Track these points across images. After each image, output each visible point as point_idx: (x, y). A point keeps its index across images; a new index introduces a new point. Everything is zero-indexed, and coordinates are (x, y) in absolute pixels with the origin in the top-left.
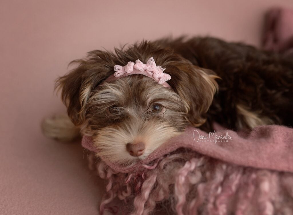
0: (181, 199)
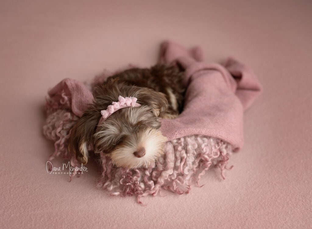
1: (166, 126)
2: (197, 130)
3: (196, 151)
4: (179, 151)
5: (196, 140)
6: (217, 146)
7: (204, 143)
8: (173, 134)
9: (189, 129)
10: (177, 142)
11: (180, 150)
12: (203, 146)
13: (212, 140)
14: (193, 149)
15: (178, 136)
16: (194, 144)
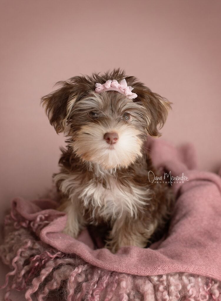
0: (71, 291)
1: (148, 257)
2: (184, 266)
3: (180, 294)
4: (160, 291)
5: (181, 279)
6: (205, 288)
7: (190, 283)
8: (155, 269)
9: (174, 265)
10: (159, 281)
11: (162, 291)
12: (189, 287)
13: (200, 279)
14: (176, 291)
15: (161, 272)
16: (178, 285)
